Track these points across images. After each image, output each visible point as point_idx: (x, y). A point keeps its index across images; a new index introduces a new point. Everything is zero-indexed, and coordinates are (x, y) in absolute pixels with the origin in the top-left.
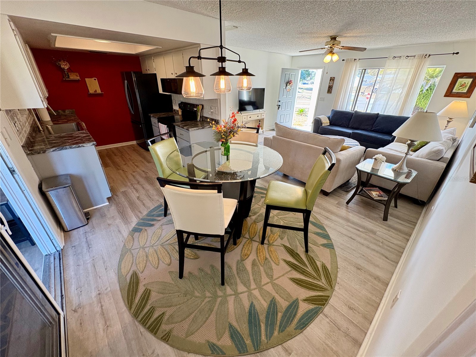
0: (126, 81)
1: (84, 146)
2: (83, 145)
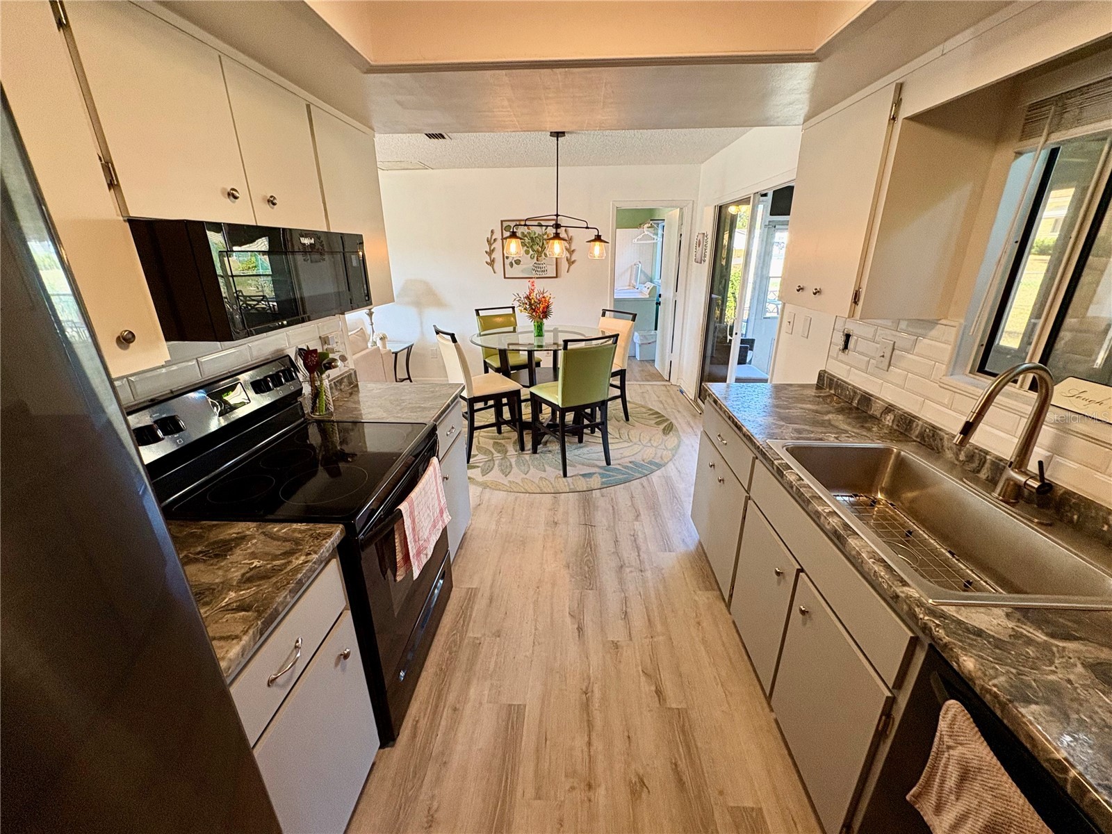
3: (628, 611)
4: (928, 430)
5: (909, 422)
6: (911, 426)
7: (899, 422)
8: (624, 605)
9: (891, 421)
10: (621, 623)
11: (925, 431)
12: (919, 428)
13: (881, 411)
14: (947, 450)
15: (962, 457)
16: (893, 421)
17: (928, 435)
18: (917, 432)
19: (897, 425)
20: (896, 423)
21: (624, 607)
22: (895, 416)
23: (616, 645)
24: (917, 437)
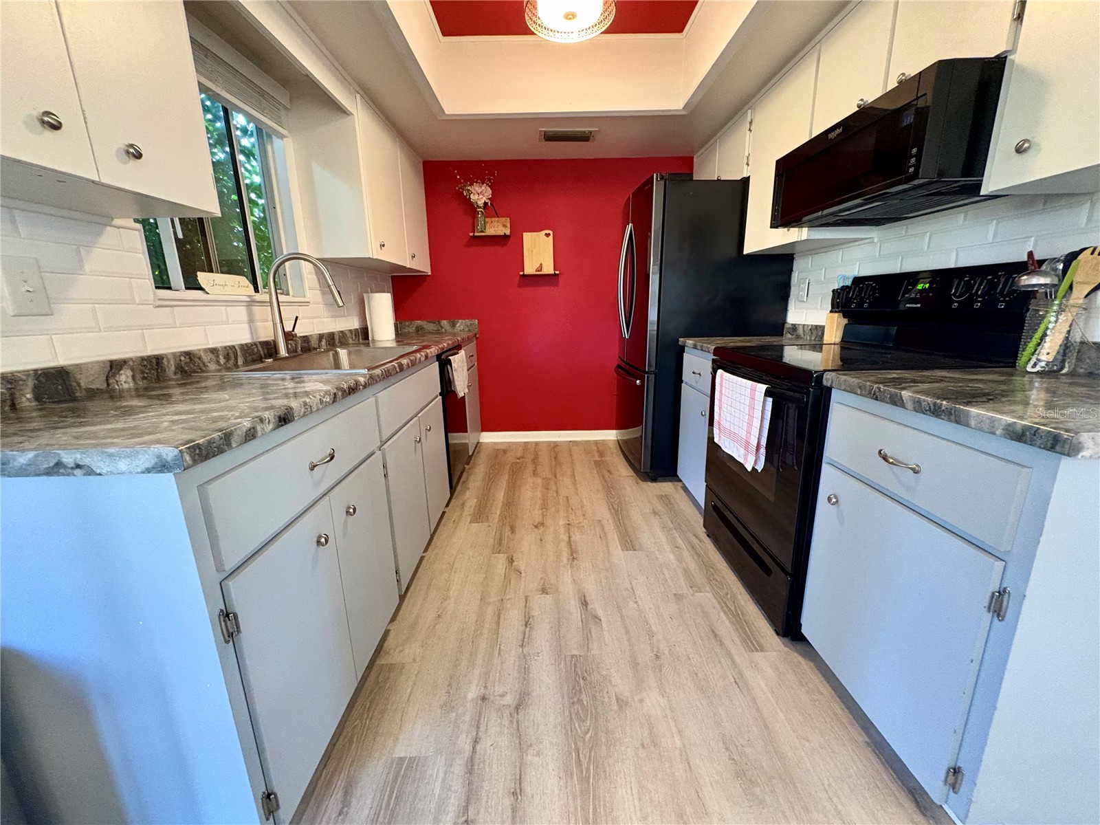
0: (630, 226)
1: (90, 472)
2: (87, 461)
3: (523, 627)
4: (183, 358)
5: (158, 363)
6: (162, 367)
7: (142, 372)
8: (527, 636)
9: (130, 380)
10: (535, 613)
11: (180, 360)
12: (172, 362)
13: (103, 378)
14: (209, 364)
15: (222, 361)
16: (134, 377)
17: (186, 363)
18: (173, 368)
19: (144, 378)
20: (138, 377)
21: (527, 632)
22: (133, 370)
23: (544, 591)
24: (175, 373)
